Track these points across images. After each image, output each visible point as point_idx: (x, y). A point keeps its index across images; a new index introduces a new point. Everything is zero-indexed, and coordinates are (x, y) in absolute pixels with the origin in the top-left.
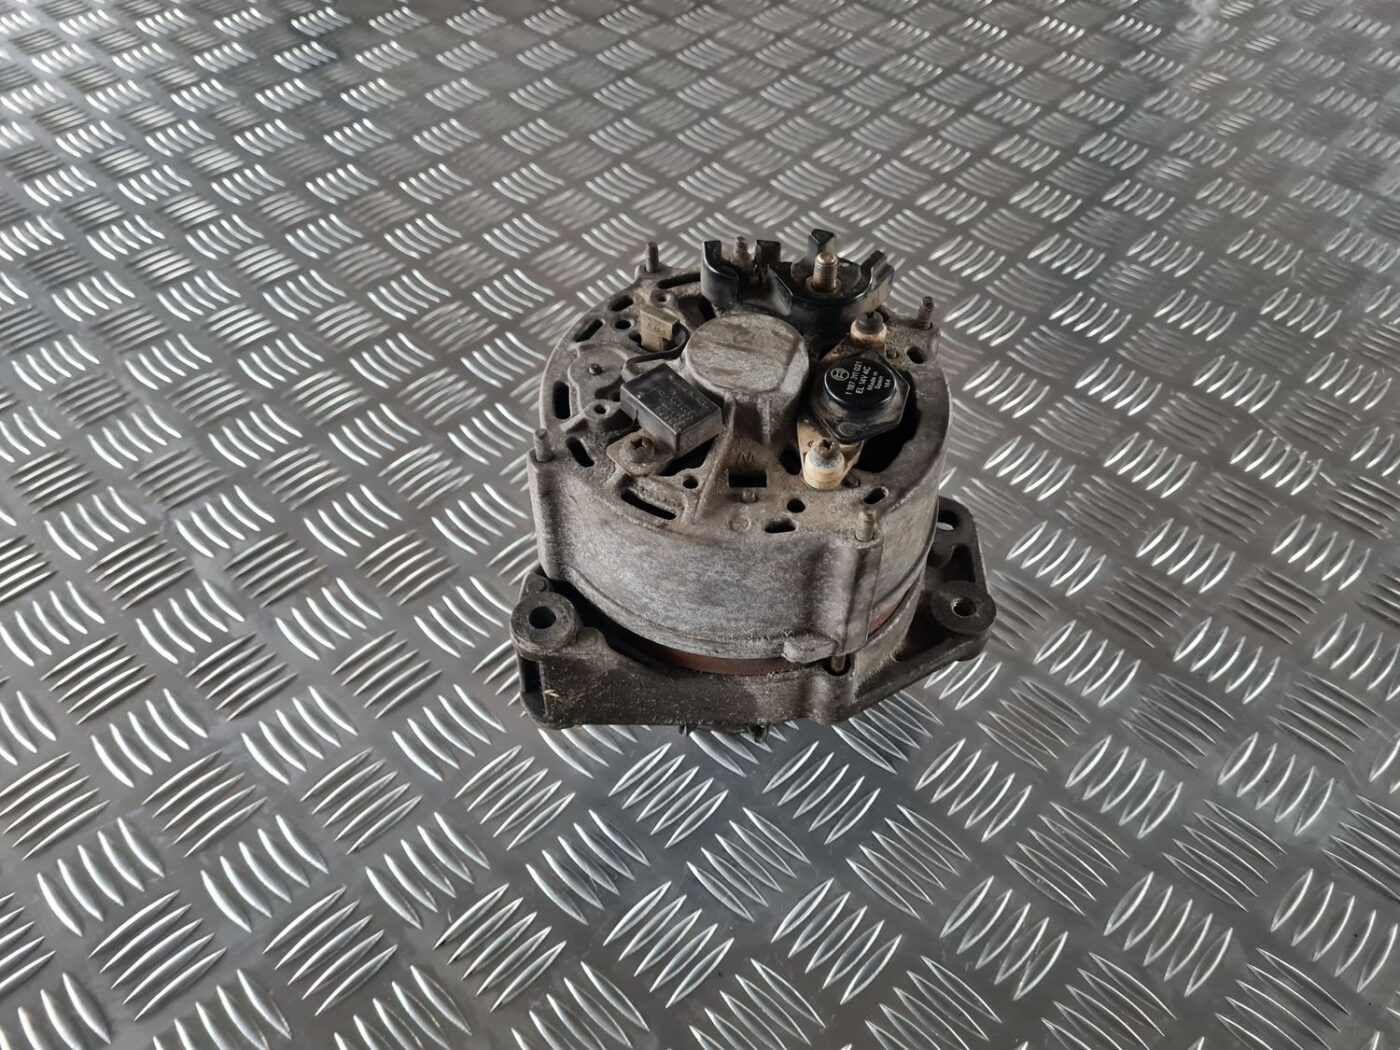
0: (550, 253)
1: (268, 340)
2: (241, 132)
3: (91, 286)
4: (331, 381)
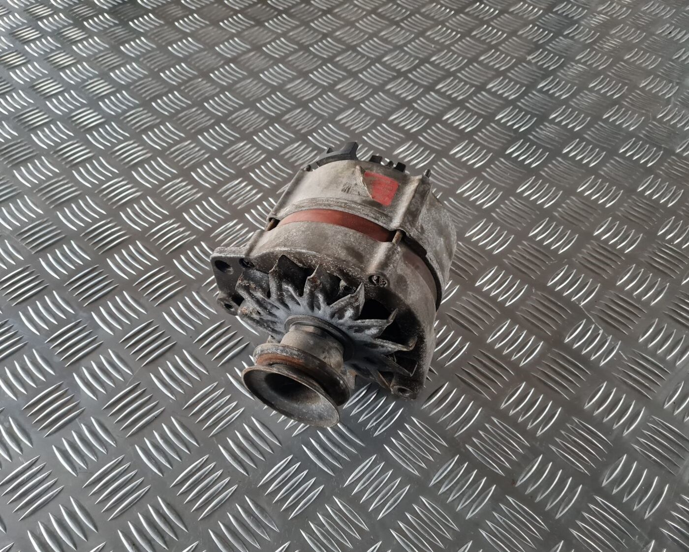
0: (243, 83)
1: (101, 125)
2: (86, 19)
3: (12, 97)
4: (133, 146)
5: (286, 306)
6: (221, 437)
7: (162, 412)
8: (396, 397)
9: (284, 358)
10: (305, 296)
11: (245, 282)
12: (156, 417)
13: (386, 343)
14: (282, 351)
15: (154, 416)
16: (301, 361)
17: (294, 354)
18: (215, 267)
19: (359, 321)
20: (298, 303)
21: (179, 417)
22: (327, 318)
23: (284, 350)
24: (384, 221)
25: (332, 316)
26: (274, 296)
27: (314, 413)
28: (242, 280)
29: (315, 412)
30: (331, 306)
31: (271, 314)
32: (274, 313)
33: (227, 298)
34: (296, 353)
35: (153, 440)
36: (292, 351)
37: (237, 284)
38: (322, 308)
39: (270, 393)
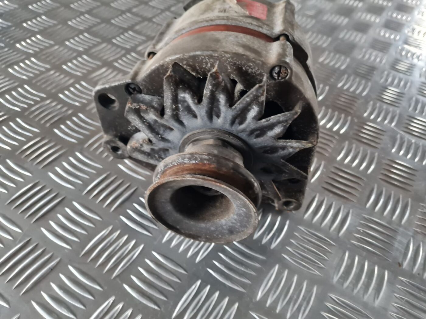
5: (181, 123)
6: (124, 277)
7: (58, 263)
8: (280, 212)
9: (193, 167)
10: (205, 101)
11: (135, 104)
12: (52, 269)
13: (289, 142)
14: (190, 159)
15: (50, 268)
16: (213, 166)
17: (205, 159)
18: (99, 105)
19: (264, 120)
20: (195, 116)
21: (77, 265)
22: (227, 127)
23: (193, 156)
24: (267, 28)
25: (233, 123)
26: (168, 112)
27: (223, 228)
28: (131, 104)
29: (225, 227)
30: (233, 107)
31: (164, 139)
32: (166, 138)
33: (114, 139)
34: (206, 157)
35: (51, 293)
36: (201, 156)
37: (127, 108)
38: (222, 115)
39: (175, 216)
